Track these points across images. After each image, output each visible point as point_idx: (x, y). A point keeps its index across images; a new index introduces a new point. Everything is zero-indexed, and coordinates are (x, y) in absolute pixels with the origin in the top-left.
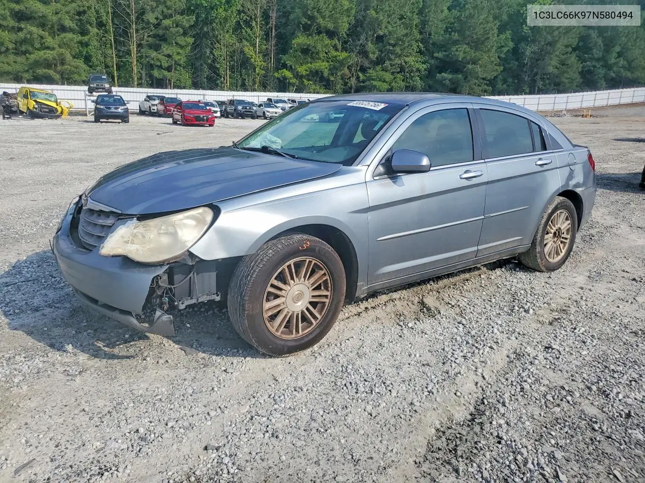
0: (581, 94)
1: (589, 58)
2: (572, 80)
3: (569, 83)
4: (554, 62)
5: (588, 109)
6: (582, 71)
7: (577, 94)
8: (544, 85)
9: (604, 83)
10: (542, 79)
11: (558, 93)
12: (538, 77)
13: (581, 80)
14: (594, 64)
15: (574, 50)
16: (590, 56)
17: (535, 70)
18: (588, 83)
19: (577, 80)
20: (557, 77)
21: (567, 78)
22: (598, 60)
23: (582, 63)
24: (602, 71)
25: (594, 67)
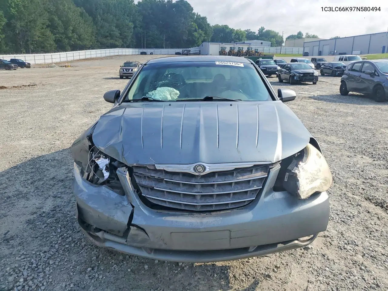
0: (59, 53)
1: (57, 32)
2: (51, 45)
3: (50, 47)
4: (38, 34)
5: (65, 62)
6: (55, 40)
7: (56, 53)
8: (35, 48)
9: (69, 47)
10: (32, 44)
11: (45, 53)
12: (29, 43)
13: (56, 45)
14: (61, 36)
15: (48, 26)
16: (57, 31)
17: (26, 38)
18: (60, 47)
19: (54, 45)
20: (42, 42)
21: (48, 44)
22: (62, 34)
23: (54, 35)
24: (67, 41)
25: (61, 37)
